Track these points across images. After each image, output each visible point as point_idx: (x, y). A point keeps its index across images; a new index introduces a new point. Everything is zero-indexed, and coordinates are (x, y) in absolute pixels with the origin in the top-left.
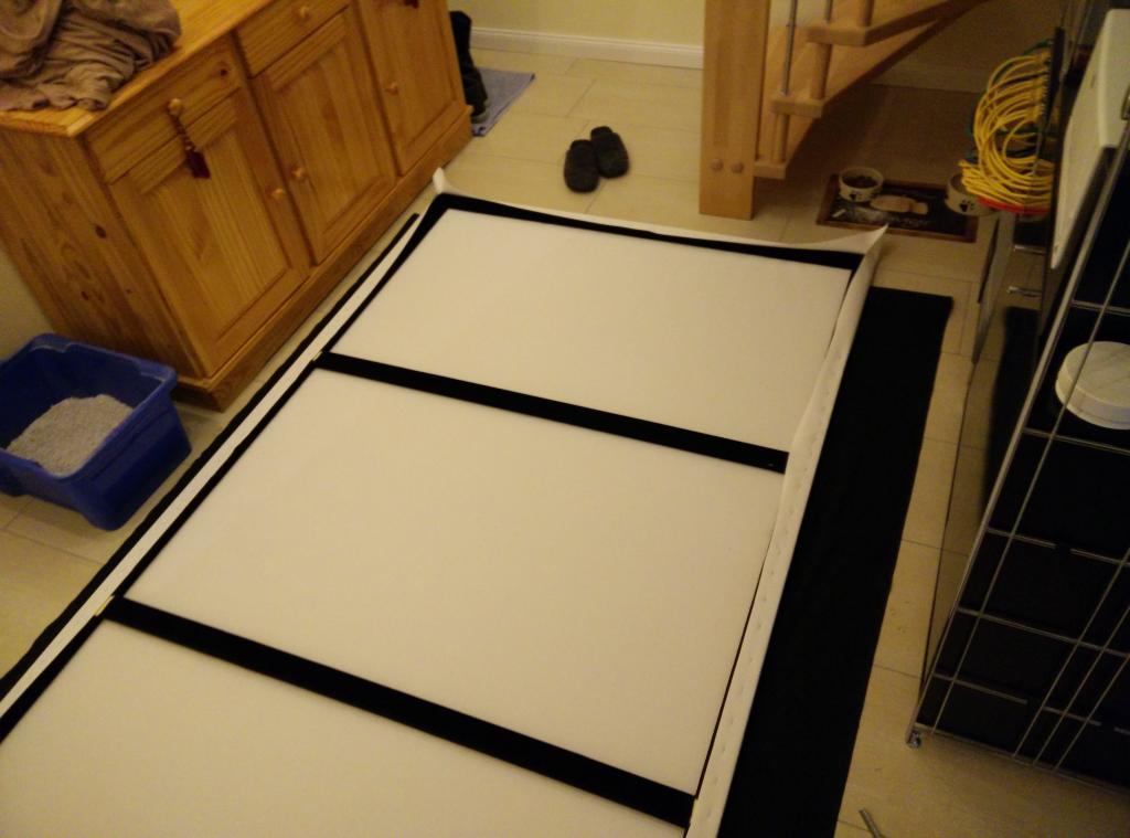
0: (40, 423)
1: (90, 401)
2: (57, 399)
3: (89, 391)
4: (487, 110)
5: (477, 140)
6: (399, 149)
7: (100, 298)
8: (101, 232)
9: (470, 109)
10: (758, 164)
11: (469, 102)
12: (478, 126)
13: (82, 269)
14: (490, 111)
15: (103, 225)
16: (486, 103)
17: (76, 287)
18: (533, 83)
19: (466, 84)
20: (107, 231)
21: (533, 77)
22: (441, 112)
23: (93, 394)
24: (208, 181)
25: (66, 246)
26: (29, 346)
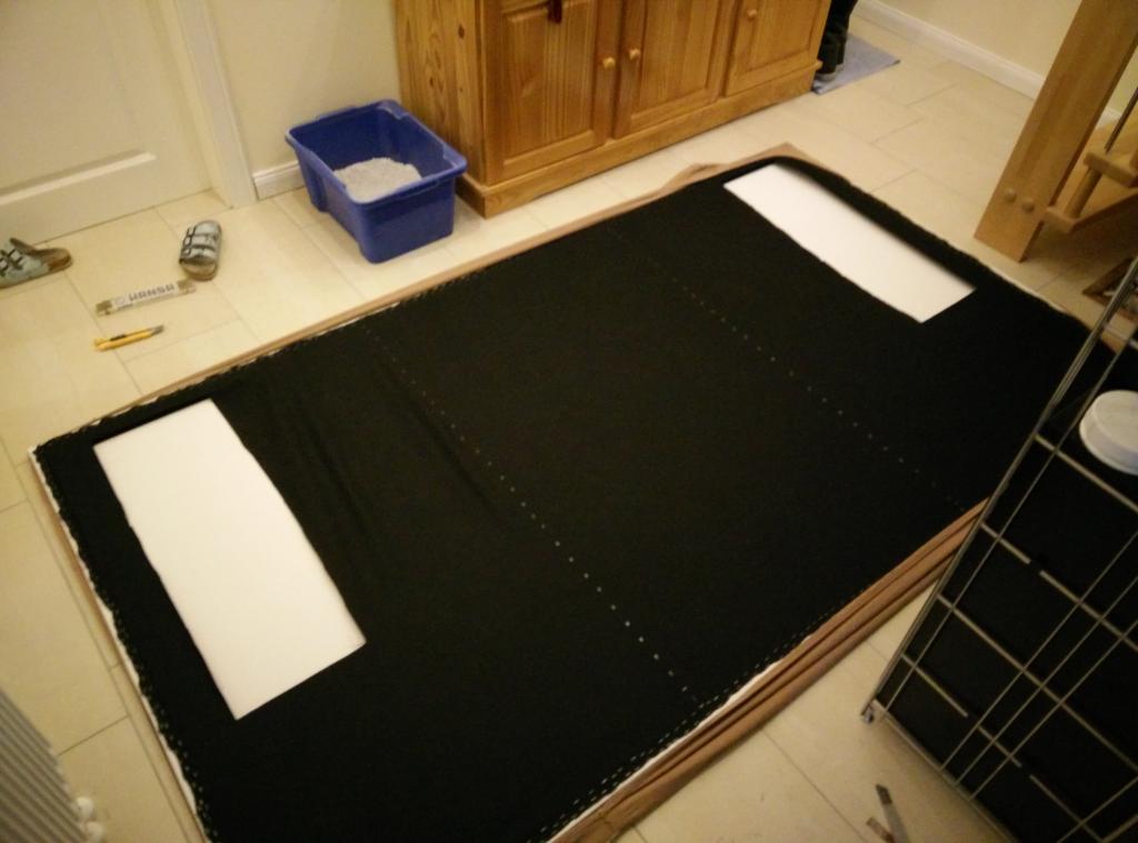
0: (359, 166)
1: (400, 166)
2: (380, 154)
3: (403, 158)
4: (834, 74)
5: (812, 96)
6: (733, 71)
7: (441, 88)
8: (461, 33)
9: (819, 64)
10: (1050, 209)
11: (820, 57)
12: (817, 84)
13: (438, 59)
14: (840, 75)
15: (465, 27)
16: (838, 67)
17: (429, 72)
18: (895, 67)
19: (825, 41)
20: (466, 33)
21: (898, 62)
22: (788, 56)
23: (405, 161)
24: (557, 26)
25: (435, 36)
26: (378, 104)
